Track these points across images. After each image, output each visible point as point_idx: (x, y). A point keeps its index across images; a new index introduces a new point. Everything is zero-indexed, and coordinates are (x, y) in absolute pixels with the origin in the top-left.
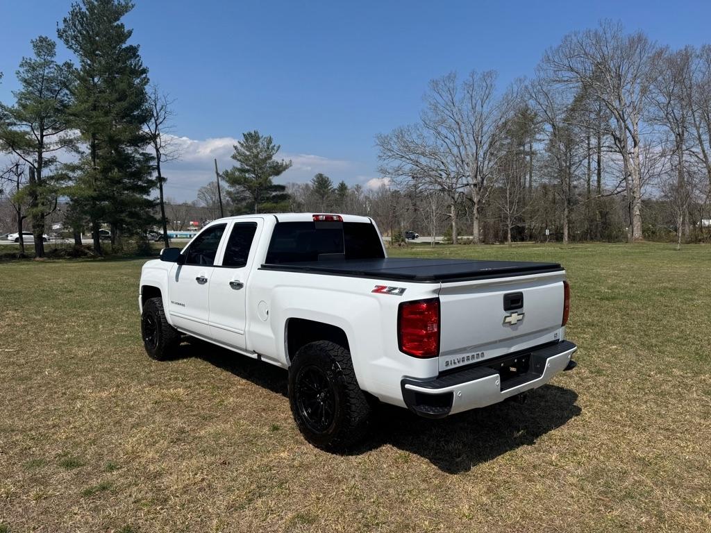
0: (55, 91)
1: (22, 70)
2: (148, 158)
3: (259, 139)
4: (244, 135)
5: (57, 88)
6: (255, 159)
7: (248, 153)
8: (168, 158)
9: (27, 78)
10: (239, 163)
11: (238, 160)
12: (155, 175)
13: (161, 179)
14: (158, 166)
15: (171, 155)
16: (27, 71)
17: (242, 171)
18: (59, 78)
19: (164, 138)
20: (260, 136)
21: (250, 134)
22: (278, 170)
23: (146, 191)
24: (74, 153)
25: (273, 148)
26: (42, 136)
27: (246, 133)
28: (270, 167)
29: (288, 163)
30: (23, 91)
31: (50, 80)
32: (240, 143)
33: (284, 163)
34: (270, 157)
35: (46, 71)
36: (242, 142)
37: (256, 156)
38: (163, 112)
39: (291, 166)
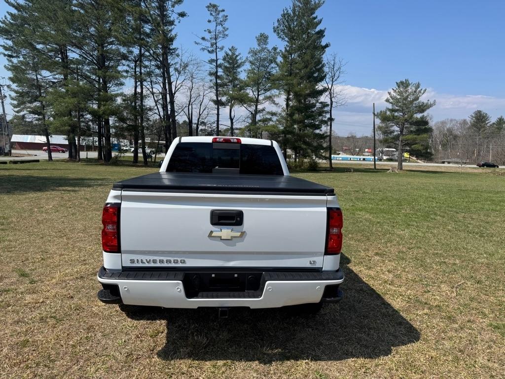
0: (266, 66)
1: (249, 55)
2: (324, 105)
3: (409, 85)
4: (397, 83)
5: (267, 65)
6: (404, 102)
7: (399, 97)
8: (338, 104)
9: (251, 60)
10: (391, 105)
11: (390, 103)
12: (328, 116)
13: (331, 119)
14: (331, 111)
15: (340, 102)
16: (252, 56)
17: (392, 110)
18: (269, 58)
19: (337, 88)
20: (410, 83)
21: (402, 83)
22: (422, 108)
23: (318, 127)
24: (273, 105)
25: (420, 92)
26: (258, 95)
27: (398, 82)
28: (415, 107)
29: (432, 103)
30: (250, 68)
31: (265, 59)
32: (393, 90)
33: (429, 103)
34: (417, 99)
35: (263, 54)
36: (395, 89)
37: (406, 99)
38: (338, 72)
39: (435, 104)
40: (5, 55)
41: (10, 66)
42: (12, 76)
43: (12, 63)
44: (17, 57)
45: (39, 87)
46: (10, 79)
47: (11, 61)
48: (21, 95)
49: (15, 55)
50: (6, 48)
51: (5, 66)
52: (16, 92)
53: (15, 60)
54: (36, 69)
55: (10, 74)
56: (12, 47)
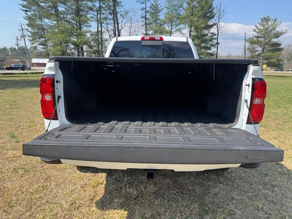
0: (177, 10)
1: (166, 3)
2: (213, 34)
3: (270, 20)
4: (261, 19)
5: (178, 9)
6: (266, 31)
7: (262, 28)
8: (222, 34)
9: (167, 6)
10: (257, 33)
11: (256, 32)
12: (216, 41)
13: (218, 43)
14: (217, 38)
15: (224, 32)
16: (168, 4)
17: (258, 37)
18: (179, 4)
19: (222, 24)
20: (270, 18)
21: (265, 18)
22: (277, 35)
23: (209, 48)
24: (181, 34)
25: (277, 24)
26: (172, 29)
27: (262, 18)
28: (273, 34)
29: (284, 31)
30: (167, 12)
31: (176, 6)
32: (259, 23)
33: (283, 31)
34: (274, 29)
35: (174, 2)
36: (260, 23)
37: (267, 29)
38: (223, 13)
39: (286, 32)
40: (23, 10)
41: (27, 17)
42: (28, 23)
43: (28, 15)
44: (30, 11)
45: (43, 29)
46: (27, 25)
47: (27, 14)
48: (34, 34)
49: (28, 10)
50: (24, 6)
51: (24, 17)
52: (31, 33)
53: (29, 13)
54: (40, 18)
55: (27, 22)
56: (27, 6)
